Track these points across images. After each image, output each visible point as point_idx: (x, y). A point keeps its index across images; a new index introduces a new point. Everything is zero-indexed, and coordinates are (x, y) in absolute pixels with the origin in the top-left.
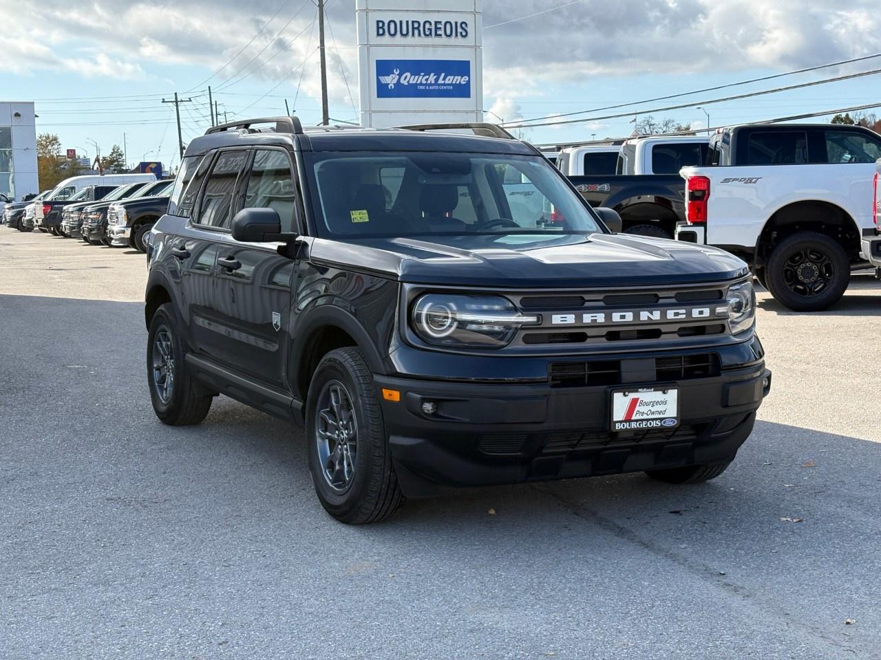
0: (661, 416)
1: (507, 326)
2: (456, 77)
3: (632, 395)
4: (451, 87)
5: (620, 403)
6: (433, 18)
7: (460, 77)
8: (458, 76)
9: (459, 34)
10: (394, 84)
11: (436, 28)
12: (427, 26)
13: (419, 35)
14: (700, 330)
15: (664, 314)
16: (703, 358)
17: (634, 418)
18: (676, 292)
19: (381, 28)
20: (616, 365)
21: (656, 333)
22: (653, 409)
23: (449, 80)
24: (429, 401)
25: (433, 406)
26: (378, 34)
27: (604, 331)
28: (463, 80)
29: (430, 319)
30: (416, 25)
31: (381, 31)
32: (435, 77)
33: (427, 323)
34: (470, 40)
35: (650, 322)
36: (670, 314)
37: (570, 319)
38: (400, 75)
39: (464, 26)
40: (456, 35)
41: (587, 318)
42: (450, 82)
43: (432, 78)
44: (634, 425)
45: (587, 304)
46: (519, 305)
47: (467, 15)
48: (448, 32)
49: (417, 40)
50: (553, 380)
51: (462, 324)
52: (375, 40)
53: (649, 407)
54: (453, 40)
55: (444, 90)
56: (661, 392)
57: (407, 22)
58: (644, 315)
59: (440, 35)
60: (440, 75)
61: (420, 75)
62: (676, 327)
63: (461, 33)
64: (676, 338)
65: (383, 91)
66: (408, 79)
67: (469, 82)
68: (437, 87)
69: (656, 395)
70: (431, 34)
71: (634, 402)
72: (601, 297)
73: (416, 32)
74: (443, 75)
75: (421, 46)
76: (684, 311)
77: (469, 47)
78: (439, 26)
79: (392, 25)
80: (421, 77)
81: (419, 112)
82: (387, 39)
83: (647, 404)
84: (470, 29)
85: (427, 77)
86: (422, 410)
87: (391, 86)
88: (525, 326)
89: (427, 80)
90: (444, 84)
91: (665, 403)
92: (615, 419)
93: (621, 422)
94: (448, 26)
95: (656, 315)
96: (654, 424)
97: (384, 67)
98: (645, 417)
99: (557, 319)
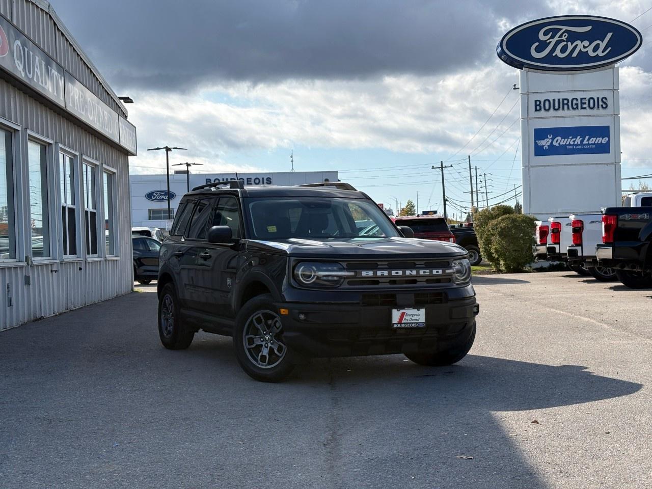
0: (417, 322)
1: (340, 277)
2: (598, 139)
3: (402, 311)
4: (594, 146)
5: (396, 315)
6: (579, 96)
7: (601, 138)
8: (599, 137)
9: (600, 106)
10: (548, 146)
11: (582, 103)
12: (575, 102)
13: (568, 108)
14: (438, 281)
15: (418, 272)
16: (439, 294)
17: (403, 322)
18: (424, 262)
19: (538, 105)
20: (393, 296)
21: (415, 282)
22: (413, 318)
23: (592, 141)
24: (302, 313)
25: (304, 316)
26: (536, 110)
27: (388, 280)
28: (605, 140)
29: (303, 275)
30: (566, 102)
31: (538, 108)
32: (581, 139)
33: (302, 277)
34: (609, 110)
35: (411, 276)
36: (421, 272)
37: (371, 273)
38: (553, 139)
39: (604, 100)
40: (598, 107)
41: (379, 273)
42: (593, 142)
43: (578, 140)
44: (403, 325)
45: (379, 267)
46: (345, 267)
47: (606, 92)
48: (592, 105)
49: (566, 112)
50: (363, 303)
51: (318, 278)
52: (533, 114)
53: (411, 317)
54: (595, 111)
55: (588, 148)
56: (416, 310)
57: (559, 100)
58: (408, 272)
59: (585, 108)
60: (585, 137)
61: (568, 138)
62: (425, 279)
63: (602, 106)
64: (425, 284)
65: (539, 151)
66: (559, 141)
67: (609, 142)
68: (582, 147)
69: (415, 311)
70: (577, 107)
71: (403, 314)
72: (386, 263)
73: (566, 107)
74: (587, 137)
75: (570, 116)
76: (428, 271)
77: (608, 115)
78: (584, 101)
79: (547, 103)
80: (569, 139)
81: (568, 165)
82: (543, 113)
83: (410, 315)
84: (610, 102)
85: (574, 139)
86: (299, 318)
87: (546, 147)
88: (348, 277)
89: (574, 141)
90: (589, 144)
91: (419, 315)
92: (393, 322)
93: (396, 324)
94: (592, 101)
95: (414, 273)
96: (413, 325)
97: (540, 134)
98: (409, 322)
99: (364, 273)
